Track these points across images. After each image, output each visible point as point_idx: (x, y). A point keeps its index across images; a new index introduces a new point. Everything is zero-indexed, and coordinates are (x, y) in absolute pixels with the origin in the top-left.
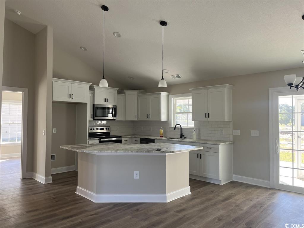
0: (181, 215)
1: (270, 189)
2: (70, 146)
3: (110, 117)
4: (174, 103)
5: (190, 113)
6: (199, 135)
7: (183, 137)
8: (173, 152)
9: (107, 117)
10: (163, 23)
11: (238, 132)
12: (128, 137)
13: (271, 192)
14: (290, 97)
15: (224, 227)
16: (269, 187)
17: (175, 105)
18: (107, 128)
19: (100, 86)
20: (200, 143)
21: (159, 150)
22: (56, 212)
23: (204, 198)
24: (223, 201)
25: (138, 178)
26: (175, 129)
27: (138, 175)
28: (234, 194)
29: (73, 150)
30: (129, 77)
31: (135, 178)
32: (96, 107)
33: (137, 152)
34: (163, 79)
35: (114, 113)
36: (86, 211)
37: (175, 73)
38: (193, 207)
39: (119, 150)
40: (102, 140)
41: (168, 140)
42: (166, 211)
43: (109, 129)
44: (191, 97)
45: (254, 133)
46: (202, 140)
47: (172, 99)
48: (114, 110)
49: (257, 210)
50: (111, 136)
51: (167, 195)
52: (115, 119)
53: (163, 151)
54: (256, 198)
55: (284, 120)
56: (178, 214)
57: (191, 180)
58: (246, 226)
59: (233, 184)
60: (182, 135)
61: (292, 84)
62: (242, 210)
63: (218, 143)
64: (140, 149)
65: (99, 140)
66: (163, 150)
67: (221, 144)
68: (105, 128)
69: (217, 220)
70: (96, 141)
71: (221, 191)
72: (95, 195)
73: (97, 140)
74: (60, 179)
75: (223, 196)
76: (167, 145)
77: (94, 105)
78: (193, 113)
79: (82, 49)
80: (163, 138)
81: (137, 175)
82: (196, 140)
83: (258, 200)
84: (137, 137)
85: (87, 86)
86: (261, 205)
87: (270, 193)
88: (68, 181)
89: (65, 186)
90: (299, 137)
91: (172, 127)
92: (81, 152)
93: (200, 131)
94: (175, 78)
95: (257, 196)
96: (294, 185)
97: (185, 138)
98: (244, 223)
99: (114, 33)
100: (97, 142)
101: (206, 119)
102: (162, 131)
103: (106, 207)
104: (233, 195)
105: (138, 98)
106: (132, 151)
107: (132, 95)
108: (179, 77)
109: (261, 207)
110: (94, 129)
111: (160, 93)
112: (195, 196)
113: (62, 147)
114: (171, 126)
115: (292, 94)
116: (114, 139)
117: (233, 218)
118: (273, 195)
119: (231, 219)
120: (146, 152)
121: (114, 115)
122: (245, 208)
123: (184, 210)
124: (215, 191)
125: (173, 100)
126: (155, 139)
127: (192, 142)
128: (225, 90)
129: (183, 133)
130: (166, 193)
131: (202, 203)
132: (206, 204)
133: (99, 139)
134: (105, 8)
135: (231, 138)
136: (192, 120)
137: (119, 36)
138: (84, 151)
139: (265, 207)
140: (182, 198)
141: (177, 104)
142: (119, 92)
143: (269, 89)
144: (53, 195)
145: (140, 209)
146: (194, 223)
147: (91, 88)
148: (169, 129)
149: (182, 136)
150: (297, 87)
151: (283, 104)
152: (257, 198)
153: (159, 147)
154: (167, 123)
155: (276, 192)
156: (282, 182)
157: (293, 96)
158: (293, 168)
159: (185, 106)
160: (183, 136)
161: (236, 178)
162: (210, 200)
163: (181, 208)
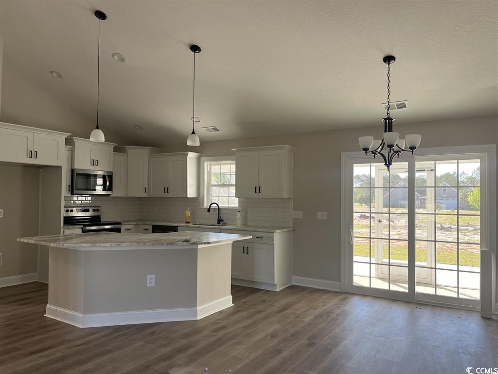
0: (220, 334)
1: (341, 293)
2: (35, 238)
3: (99, 190)
4: (209, 170)
5: (232, 185)
6: (245, 219)
7: (222, 223)
8: (209, 243)
9: (95, 190)
10: (195, 48)
11: (300, 215)
12: (132, 223)
13: (343, 296)
14: (368, 166)
15: (279, 344)
16: (340, 291)
17: (210, 173)
18: (96, 209)
19: (91, 139)
20: (246, 231)
21: (187, 241)
22: (16, 345)
23: (252, 310)
24: (279, 312)
25: (153, 284)
26: (209, 210)
27: (154, 281)
28: (294, 302)
29: (42, 243)
30: (134, 126)
31: (148, 285)
32: (76, 174)
33: (154, 245)
34: (193, 133)
35: (108, 184)
36: (69, 341)
37: (210, 124)
38: (237, 322)
39: (124, 242)
40: (87, 228)
41: (198, 227)
42: (197, 332)
43: (98, 210)
44: (234, 162)
45: (322, 215)
46: (251, 226)
47: (206, 163)
48: (107, 179)
49: (322, 321)
50: (102, 222)
51: (198, 309)
52: (110, 195)
53: (195, 243)
54: (322, 306)
55: (365, 198)
56: (215, 334)
57: (233, 287)
58: (307, 342)
59: (292, 289)
60: (220, 219)
61: (368, 149)
62: (303, 322)
63: (272, 231)
64: (156, 241)
65: (82, 228)
66: (192, 241)
67: (277, 231)
68: (91, 209)
69: (269, 337)
70: (77, 230)
71: (276, 300)
72: (81, 315)
73: (79, 228)
74: (11, 296)
75: (278, 305)
76: (199, 234)
77: (73, 170)
78: (237, 185)
79: (54, 74)
80: (190, 225)
81: (151, 280)
82: (241, 227)
83: (324, 307)
84: (147, 223)
85: (61, 137)
86: (328, 313)
87: (341, 298)
88: (28, 298)
89: (24, 306)
90: (380, 221)
91: (205, 206)
92: (58, 246)
93: (246, 212)
94: (209, 130)
95: (324, 303)
96: (372, 286)
97: (225, 224)
98: (306, 337)
99: (113, 55)
100: (79, 231)
101: (256, 196)
102: (189, 213)
103: (102, 333)
104: (292, 303)
105: (148, 159)
106: (145, 244)
107: (139, 155)
108: (216, 130)
109: (329, 316)
110: (72, 211)
111: (187, 153)
112: (239, 309)
113: (22, 240)
114: (203, 205)
115: (370, 162)
116: (107, 227)
117: (291, 333)
118: (344, 301)
119: (289, 334)
120: (167, 244)
121: (107, 187)
122: (307, 320)
123: (223, 328)
124: (267, 301)
125: (206, 165)
126: (177, 227)
127: (235, 230)
128: (284, 152)
129: (222, 216)
130: (196, 306)
131: (249, 317)
132: (256, 318)
133: (82, 226)
134: (101, 15)
135: (291, 224)
136: (236, 197)
137: (123, 60)
138: (64, 245)
139: (333, 316)
140: (220, 312)
141: (213, 171)
142: (116, 150)
143: (342, 153)
144: (6, 320)
145: (157, 332)
146: (238, 344)
147: (69, 142)
148: (200, 210)
149: (220, 221)
150: (374, 153)
151: (365, 175)
152: (324, 306)
153: (187, 238)
154: (197, 200)
155: (348, 296)
156: (356, 283)
157: (372, 164)
158: (370, 263)
159: (224, 175)
160: (222, 221)
161: (296, 281)
162: (260, 312)
163: (219, 325)
